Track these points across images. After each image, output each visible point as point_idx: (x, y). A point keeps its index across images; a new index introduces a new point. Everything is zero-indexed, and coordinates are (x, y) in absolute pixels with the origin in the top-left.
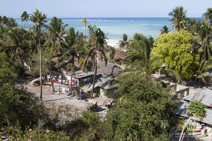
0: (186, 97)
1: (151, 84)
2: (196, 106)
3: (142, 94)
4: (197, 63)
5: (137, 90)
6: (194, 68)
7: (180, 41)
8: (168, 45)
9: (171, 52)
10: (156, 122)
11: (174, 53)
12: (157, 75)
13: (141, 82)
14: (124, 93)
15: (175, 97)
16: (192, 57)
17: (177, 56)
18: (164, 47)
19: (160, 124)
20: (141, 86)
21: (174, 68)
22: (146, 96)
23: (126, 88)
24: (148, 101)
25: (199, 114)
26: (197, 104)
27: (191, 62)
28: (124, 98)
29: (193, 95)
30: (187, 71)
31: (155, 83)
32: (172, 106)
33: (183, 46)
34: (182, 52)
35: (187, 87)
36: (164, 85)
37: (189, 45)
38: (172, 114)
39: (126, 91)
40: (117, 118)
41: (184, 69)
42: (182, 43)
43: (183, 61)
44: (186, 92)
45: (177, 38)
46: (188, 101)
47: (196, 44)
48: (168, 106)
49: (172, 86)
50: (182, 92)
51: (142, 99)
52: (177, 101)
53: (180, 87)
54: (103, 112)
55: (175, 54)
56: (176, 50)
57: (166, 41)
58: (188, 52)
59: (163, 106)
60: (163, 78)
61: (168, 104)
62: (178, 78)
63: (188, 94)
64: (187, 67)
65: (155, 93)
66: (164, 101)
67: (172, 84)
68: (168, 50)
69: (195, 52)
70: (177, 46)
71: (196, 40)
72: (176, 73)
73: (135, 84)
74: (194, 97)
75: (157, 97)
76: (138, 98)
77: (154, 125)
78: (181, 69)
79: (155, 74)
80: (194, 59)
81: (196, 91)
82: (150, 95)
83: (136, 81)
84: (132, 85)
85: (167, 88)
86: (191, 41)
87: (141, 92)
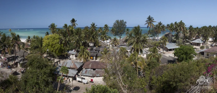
0: (59, 65)
1: (43, 60)
2: (64, 69)
3: (39, 65)
4: (63, 48)
5: (36, 63)
6: (61, 51)
7: (54, 38)
8: (49, 40)
9: (50, 44)
10: (46, 79)
11: (52, 44)
12: (45, 55)
13: (38, 59)
14: (29, 65)
15: (54, 65)
16: (60, 46)
17: (54, 46)
18: (47, 42)
19: (48, 80)
20: (38, 61)
21: (52, 51)
22: (40, 66)
23: (31, 63)
24: (42, 69)
25: (65, 72)
26: (64, 68)
27: (59, 48)
28: (30, 68)
29: (62, 64)
30: (58, 52)
31: (44, 59)
32: (53, 70)
33: (55, 41)
34: (55, 44)
35: (59, 60)
36: (49, 60)
37: (58, 40)
38: (53, 74)
39: (31, 64)
40: (27, 79)
41: (57, 51)
42: (55, 39)
43: (56, 48)
44: (59, 62)
45: (53, 37)
46: (60, 67)
47: (61, 39)
48: (51, 70)
49: (52, 60)
50: (57, 62)
51: (39, 68)
52: (55, 67)
53: (56, 60)
54: (19, 75)
55: (52, 45)
56: (53, 43)
57: (48, 39)
58: (58, 43)
59: (49, 71)
60: (48, 56)
61: (51, 69)
62: (55, 55)
63: (60, 63)
64: (58, 50)
65: (45, 64)
66: (49, 68)
67: (52, 59)
68: (49, 43)
69: (61, 43)
70: (53, 41)
72: (54, 53)
73: (35, 61)
74: (63, 64)
75: (46, 66)
76: (37, 68)
77: (45, 81)
78: (56, 51)
79: (44, 55)
80: (61, 46)
81: (63, 61)
82: (42, 65)
83: (35, 59)
84: (34, 61)
85: (50, 61)
86: (59, 38)
87: (38, 64)
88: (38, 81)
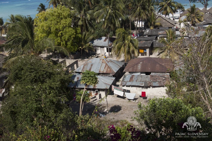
0: (76, 69)
1: (42, 65)
2: (88, 75)
3: (35, 76)
4: (80, 35)
5: (28, 73)
6: (78, 41)
7: (59, 17)
8: (49, 22)
9: (53, 29)
10: (55, 100)
11: (57, 29)
12: (44, 55)
13: (31, 64)
14: (15, 80)
15: (67, 71)
16: (74, 31)
17: (60, 32)
18: (45, 25)
19: (59, 101)
20: (31, 69)
21: (59, 44)
22: (39, 78)
23: (17, 74)
24: (43, 82)
25: (92, 82)
26: (89, 74)
27: (74, 36)
28: (17, 85)
29: (82, 67)
30: (72, 45)
31: (45, 62)
32: (66, 81)
33: (63, 21)
34: (64, 28)
35: (75, 60)
36: (55, 63)
37: (69, 20)
38: (68, 89)
39: (17, 77)
40: (14, 108)
41: (69, 43)
42: (62, 19)
43: (67, 37)
44: (75, 65)
45: (56, 14)
46: (80, 73)
47: (75, 18)
48: (63, 82)
49: (62, 62)
50: (72, 66)
51: (36, 81)
52: (70, 75)
53: (69, 62)
55: (57, 31)
56: (57, 27)
57: (46, 19)
58: (70, 27)
59: (58, 83)
60: (51, 56)
61: (62, 79)
62: (66, 52)
63: (77, 67)
64: (71, 41)
65: (47, 72)
66: (58, 78)
67: (61, 60)
68: (50, 28)
69: (76, 25)
70: (58, 22)
71: (75, 14)
72: (62, 48)
73: (25, 68)
74: (84, 67)
75: (50, 75)
76: (32, 82)
77: (54, 103)
78: (66, 44)
79: (42, 55)
80: (76, 32)
81: (84, 62)
82: (43, 75)
83: (25, 65)
84: (22, 69)
85: (58, 65)
86: (70, 16)
87: (33, 75)
88: (39, 104)
